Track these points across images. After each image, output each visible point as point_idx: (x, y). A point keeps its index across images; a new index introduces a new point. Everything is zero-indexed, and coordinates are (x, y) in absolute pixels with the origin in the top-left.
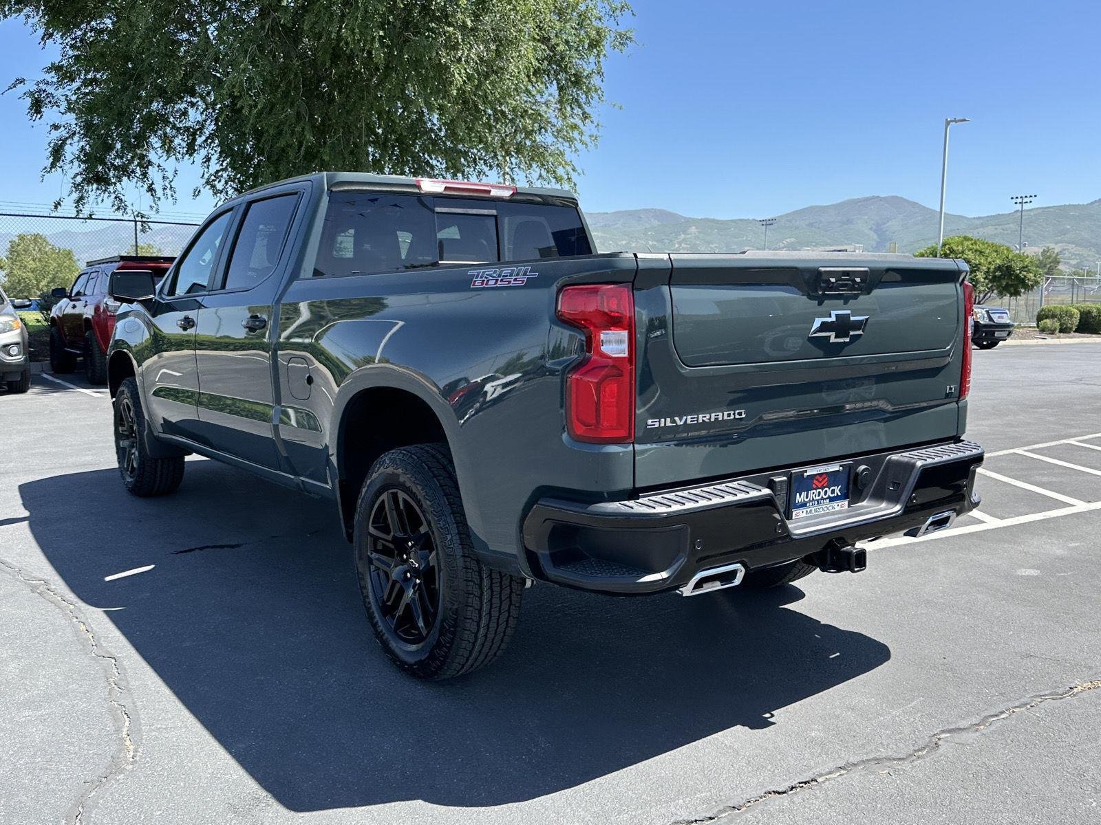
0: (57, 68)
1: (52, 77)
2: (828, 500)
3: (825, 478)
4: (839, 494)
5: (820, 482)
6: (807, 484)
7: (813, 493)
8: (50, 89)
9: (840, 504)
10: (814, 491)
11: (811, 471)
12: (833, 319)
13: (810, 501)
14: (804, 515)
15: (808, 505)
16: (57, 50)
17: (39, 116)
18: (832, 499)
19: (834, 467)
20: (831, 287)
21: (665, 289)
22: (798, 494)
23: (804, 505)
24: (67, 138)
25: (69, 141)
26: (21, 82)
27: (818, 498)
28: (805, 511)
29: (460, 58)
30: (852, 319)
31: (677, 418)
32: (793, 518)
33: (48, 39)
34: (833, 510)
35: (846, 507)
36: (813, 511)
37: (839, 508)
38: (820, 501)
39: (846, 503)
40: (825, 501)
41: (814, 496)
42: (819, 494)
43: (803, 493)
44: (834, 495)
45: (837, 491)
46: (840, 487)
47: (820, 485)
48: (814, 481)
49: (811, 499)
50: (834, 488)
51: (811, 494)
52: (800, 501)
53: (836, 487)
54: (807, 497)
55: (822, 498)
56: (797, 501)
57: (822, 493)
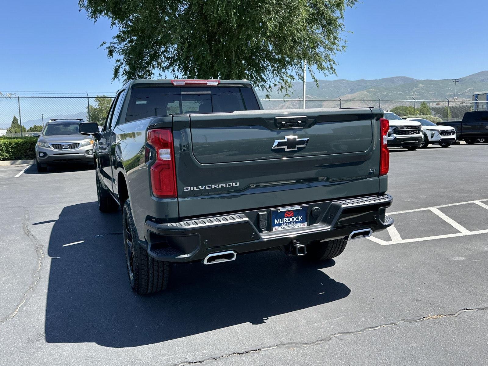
0: (118, 37)
1: (116, 40)
2: (295, 223)
3: (291, 213)
4: (302, 220)
5: (289, 215)
6: (282, 215)
7: (285, 219)
8: (116, 46)
9: (302, 224)
10: (286, 218)
11: (282, 210)
12: (285, 140)
13: (283, 223)
14: (280, 229)
15: (283, 224)
16: (117, 29)
17: (112, 56)
18: (297, 222)
19: (298, 208)
20: (283, 126)
21: (188, 130)
22: (276, 220)
23: (280, 225)
24: (120, 66)
25: (121, 67)
26: (105, 44)
27: (288, 222)
28: (280, 228)
29: (271, 18)
30: (298, 140)
31: (200, 187)
32: (273, 230)
33: (114, 25)
34: (298, 227)
35: (306, 226)
36: (285, 228)
37: (301, 226)
38: (290, 223)
39: (306, 224)
40: (293, 223)
41: (286, 221)
42: (289, 220)
43: (279, 219)
44: (298, 220)
45: (300, 218)
46: (302, 217)
47: (289, 216)
48: (285, 214)
49: (284, 222)
50: (298, 217)
51: (284, 220)
52: (277, 223)
53: (299, 217)
54: (282, 221)
55: (291, 222)
56: (276, 223)
57: (291, 219)
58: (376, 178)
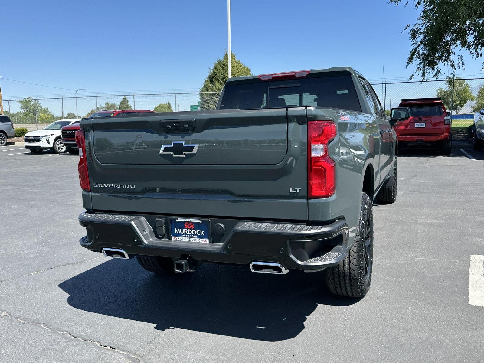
2: (196, 236)
4: (203, 235)
5: (189, 226)
6: (182, 225)
9: (203, 240)
11: (180, 219)
12: (172, 146)
14: (179, 239)
15: (183, 235)
18: (199, 237)
19: (197, 220)
20: (169, 130)
21: (92, 132)
22: (176, 229)
23: (179, 235)
27: (189, 233)
28: (180, 238)
30: (184, 146)
31: (105, 185)
32: (173, 239)
34: (199, 242)
35: (208, 242)
36: (185, 239)
37: (203, 242)
38: (191, 236)
39: (208, 240)
40: (194, 236)
41: (186, 232)
42: (190, 232)
43: (179, 229)
44: (200, 234)
45: (202, 233)
46: (203, 231)
47: (189, 228)
48: (185, 225)
49: (185, 233)
50: (199, 231)
51: (184, 230)
52: (178, 232)
53: (201, 231)
54: (182, 232)
55: (192, 234)
56: (176, 233)
57: (192, 232)
58: (304, 201)
